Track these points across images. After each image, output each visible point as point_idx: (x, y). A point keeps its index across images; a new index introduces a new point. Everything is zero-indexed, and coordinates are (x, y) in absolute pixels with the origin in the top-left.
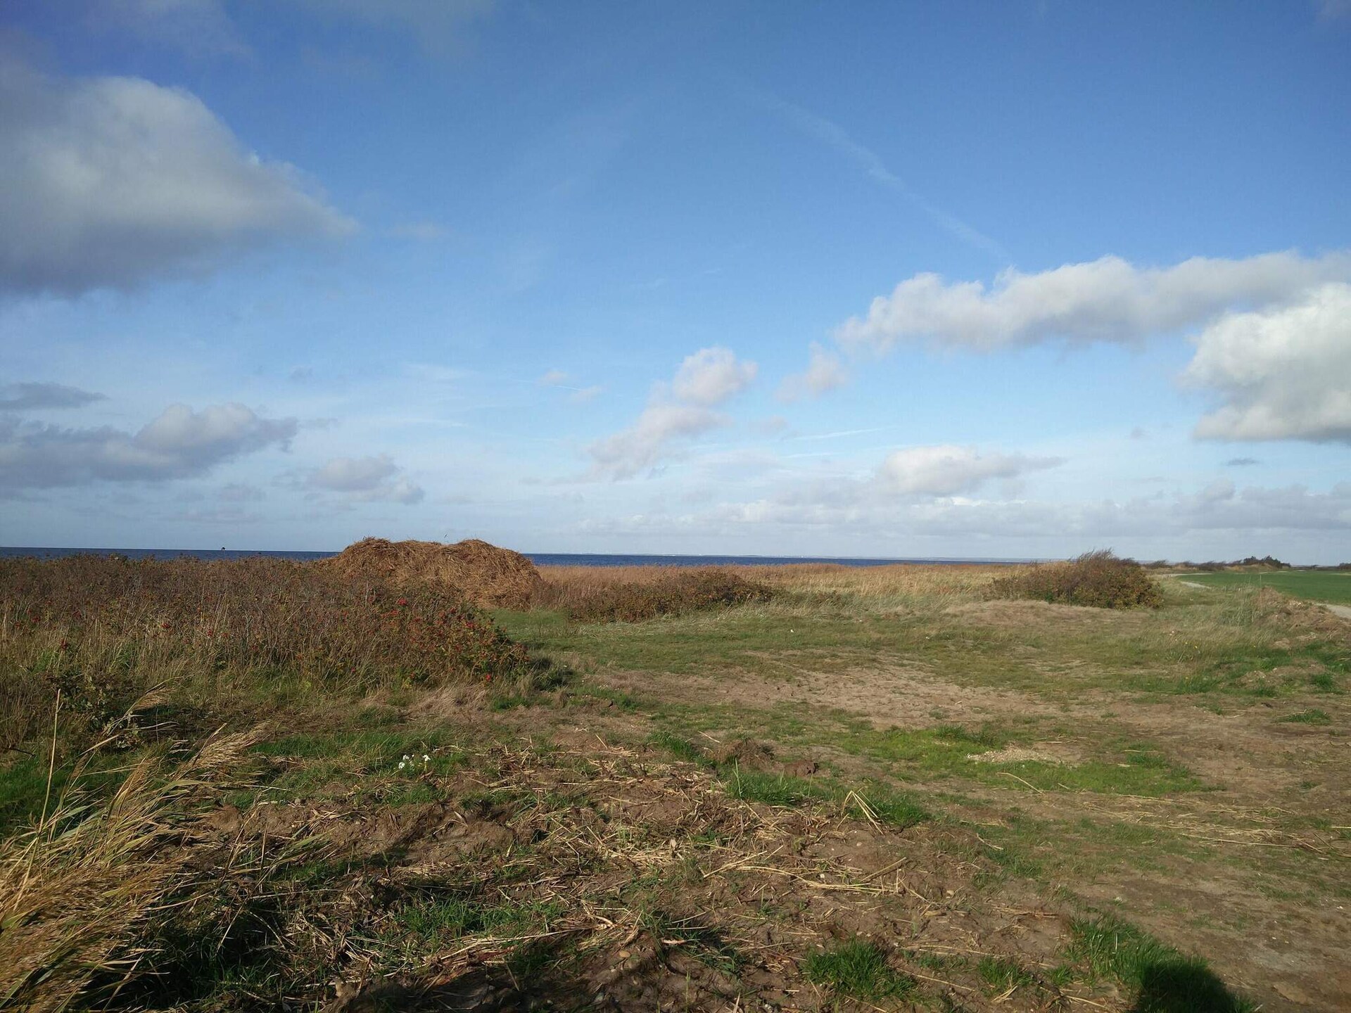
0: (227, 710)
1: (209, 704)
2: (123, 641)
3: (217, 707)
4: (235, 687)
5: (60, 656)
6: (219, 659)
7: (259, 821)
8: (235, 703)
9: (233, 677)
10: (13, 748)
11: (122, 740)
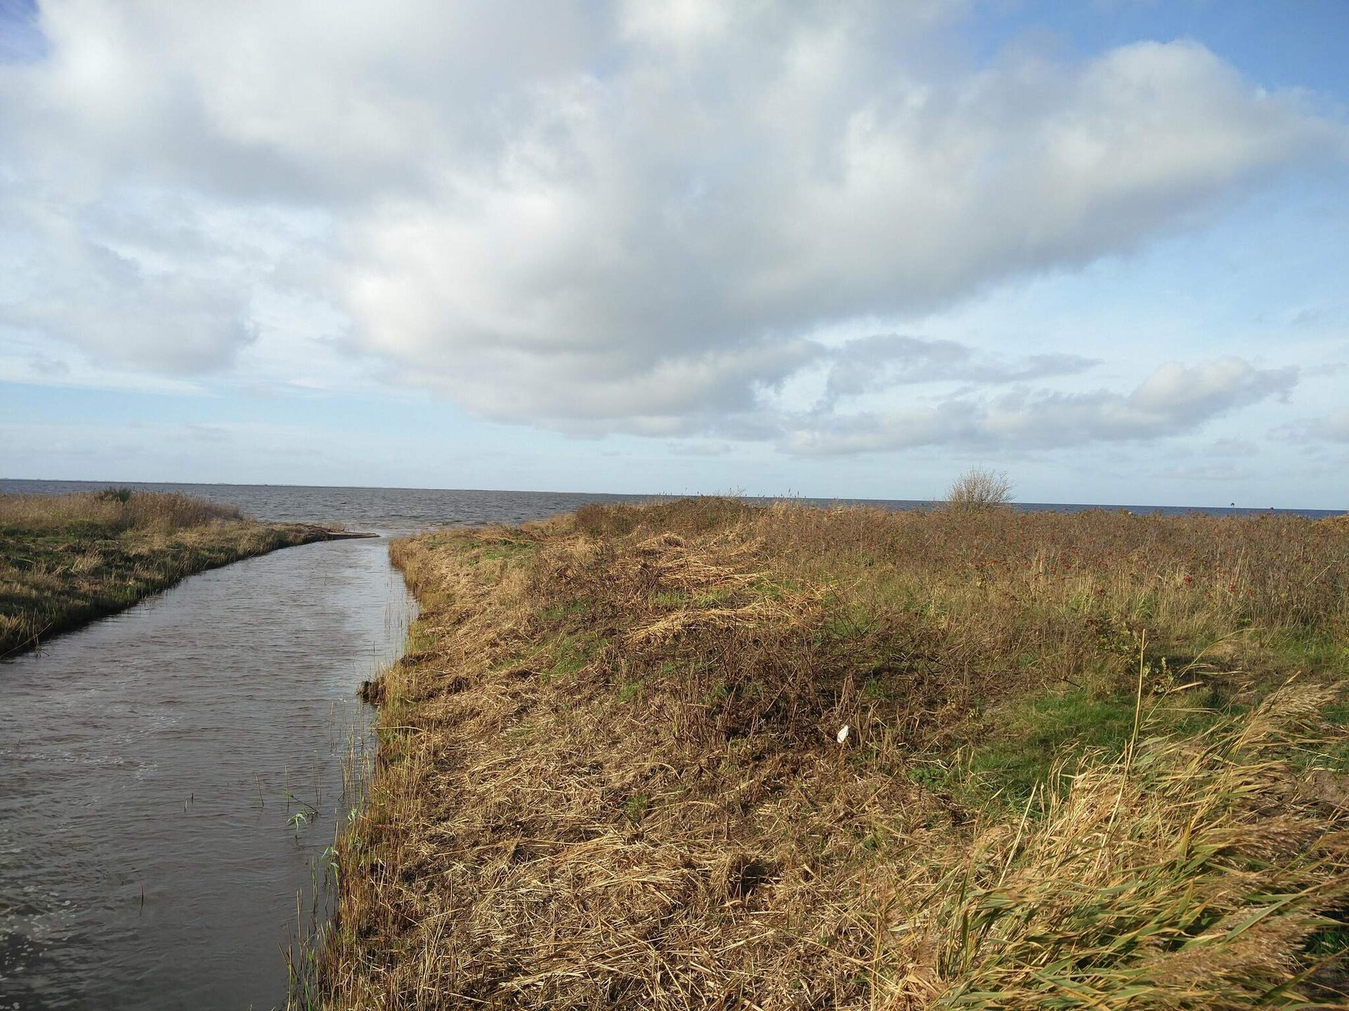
0: (1256, 667)
1: (1237, 660)
2: (1144, 592)
3: (1246, 664)
4: (1262, 645)
5: (1090, 601)
6: (1243, 616)
7: (1315, 786)
8: (1264, 662)
9: (1260, 635)
10: (1065, 680)
11: (1159, 684)
